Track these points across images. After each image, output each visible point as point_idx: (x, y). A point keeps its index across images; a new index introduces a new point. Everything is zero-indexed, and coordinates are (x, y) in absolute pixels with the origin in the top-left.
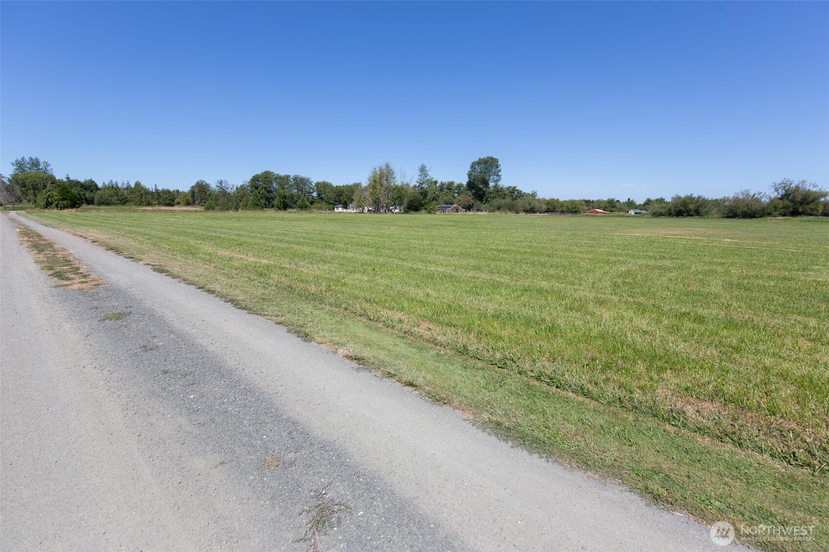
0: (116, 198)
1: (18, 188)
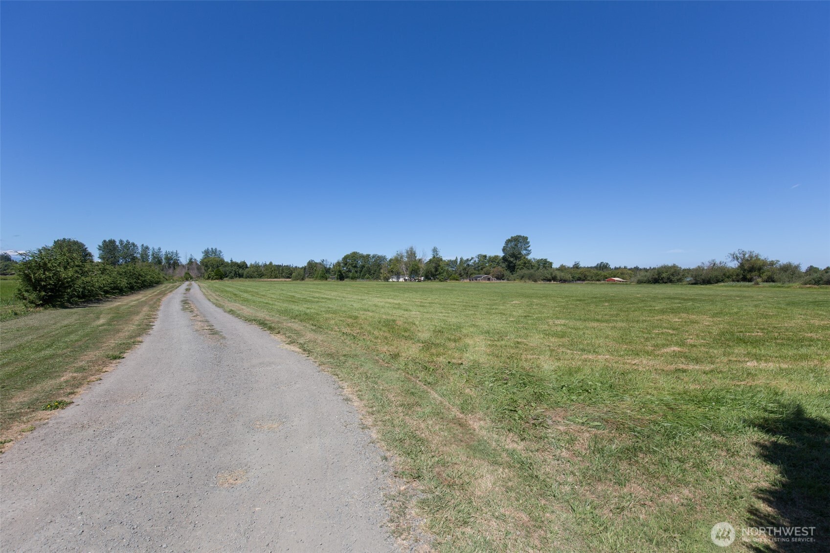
0: (256, 273)
1: (203, 267)
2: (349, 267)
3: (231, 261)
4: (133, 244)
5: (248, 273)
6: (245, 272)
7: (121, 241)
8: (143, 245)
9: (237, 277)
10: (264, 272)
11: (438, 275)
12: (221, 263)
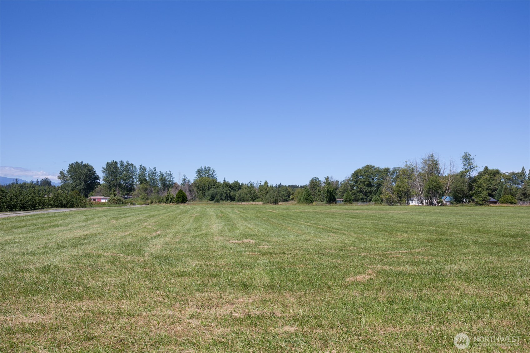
1: (195, 189)
2: (360, 186)
3: (225, 181)
4: (132, 165)
5: (240, 195)
6: (237, 194)
7: (122, 162)
8: (141, 166)
9: (228, 200)
10: (258, 194)
11: (473, 194)
12: (212, 184)
